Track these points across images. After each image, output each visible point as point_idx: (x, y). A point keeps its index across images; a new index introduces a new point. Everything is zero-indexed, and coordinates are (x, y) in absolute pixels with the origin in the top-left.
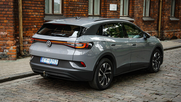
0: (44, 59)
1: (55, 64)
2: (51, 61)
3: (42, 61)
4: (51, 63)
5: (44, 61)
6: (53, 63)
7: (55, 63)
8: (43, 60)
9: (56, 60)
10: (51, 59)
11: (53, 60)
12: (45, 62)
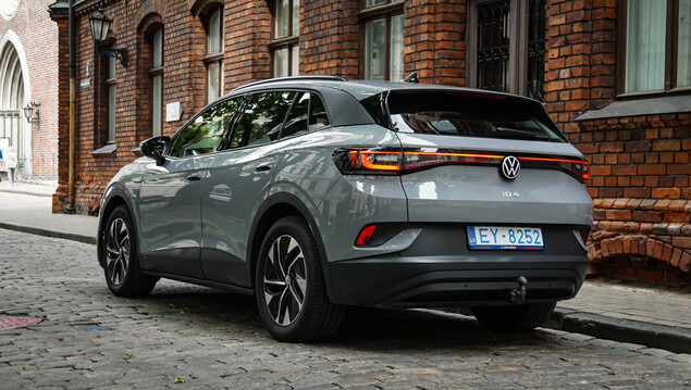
0: (483, 232)
1: (533, 244)
2: (518, 236)
3: (479, 243)
4: (517, 244)
5: (484, 239)
6: (526, 244)
7: (534, 240)
8: (481, 236)
9: (533, 230)
10: (515, 229)
11: (523, 229)
12: (492, 243)
